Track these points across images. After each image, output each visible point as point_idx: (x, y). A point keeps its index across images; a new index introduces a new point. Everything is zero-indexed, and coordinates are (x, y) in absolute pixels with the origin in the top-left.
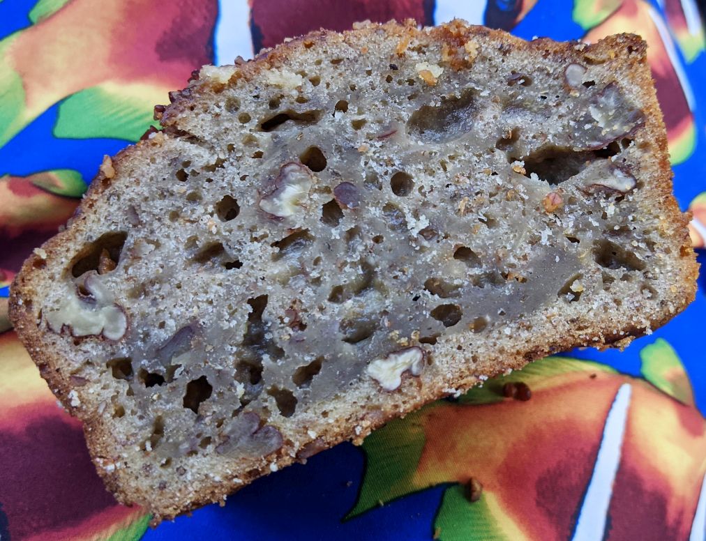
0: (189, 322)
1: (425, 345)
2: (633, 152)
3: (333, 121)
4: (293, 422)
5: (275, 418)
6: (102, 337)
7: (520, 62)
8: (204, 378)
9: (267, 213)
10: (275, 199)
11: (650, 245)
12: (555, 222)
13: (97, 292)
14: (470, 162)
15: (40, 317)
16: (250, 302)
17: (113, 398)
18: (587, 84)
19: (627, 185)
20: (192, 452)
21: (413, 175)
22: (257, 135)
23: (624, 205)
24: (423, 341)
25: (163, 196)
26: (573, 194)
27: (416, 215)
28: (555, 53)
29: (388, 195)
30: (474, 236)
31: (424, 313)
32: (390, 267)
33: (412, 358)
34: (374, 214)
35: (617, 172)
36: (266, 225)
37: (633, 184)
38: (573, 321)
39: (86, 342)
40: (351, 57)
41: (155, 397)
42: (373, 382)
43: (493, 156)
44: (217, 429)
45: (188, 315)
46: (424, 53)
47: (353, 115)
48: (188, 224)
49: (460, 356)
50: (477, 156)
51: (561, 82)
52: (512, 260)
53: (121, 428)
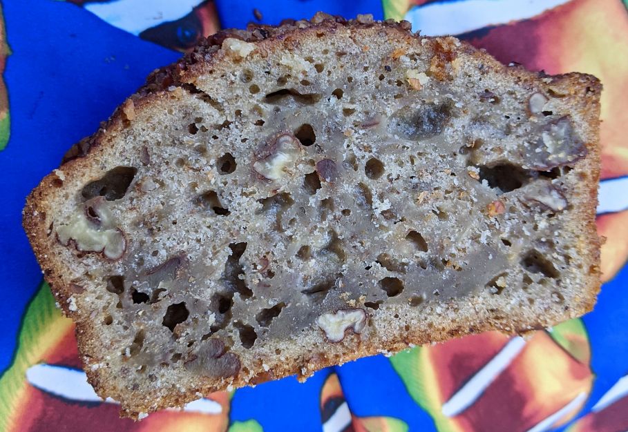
0: (178, 254)
1: (369, 308)
2: (571, 177)
3: (328, 105)
4: (250, 354)
5: (237, 347)
6: (102, 254)
7: (494, 83)
8: (183, 304)
9: (259, 174)
10: (267, 163)
11: (567, 258)
12: (495, 225)
13: (103, 216)
14: (434, 161)
15: (51, 228)
16: (232, 246)
17: (105, 308)
18: (546, 113)
19: (560, 205)
20: (165, 364)
21: (385, 163)
22: (262, 106)
23: (554, 221)
24: (367, 305)
25: (173, 144)
26: (514, 204)
27: (381, 197)
28: (526, 81)
29: (361, 176)
30: (426, 224)
31: (373, 281)
32: (352, 237)
33: (356, 317)
34: (347, 191)
35: (554, 193)
36: (257, 184)
37: (565, 205)
38: (492, 310)
39: (88, 257)
40: (353, 52)
41: (140, 313)
42: (322, 332)
43: (455, 159)
44: (187, 348)
45: (178, 248)
46: (415, 60)
47: (346, 103)
48: (191, 171)
49: (396, 323)
50: (441, 156)
51: (525, 107)
52: (454, 251)
53: (107, 334)
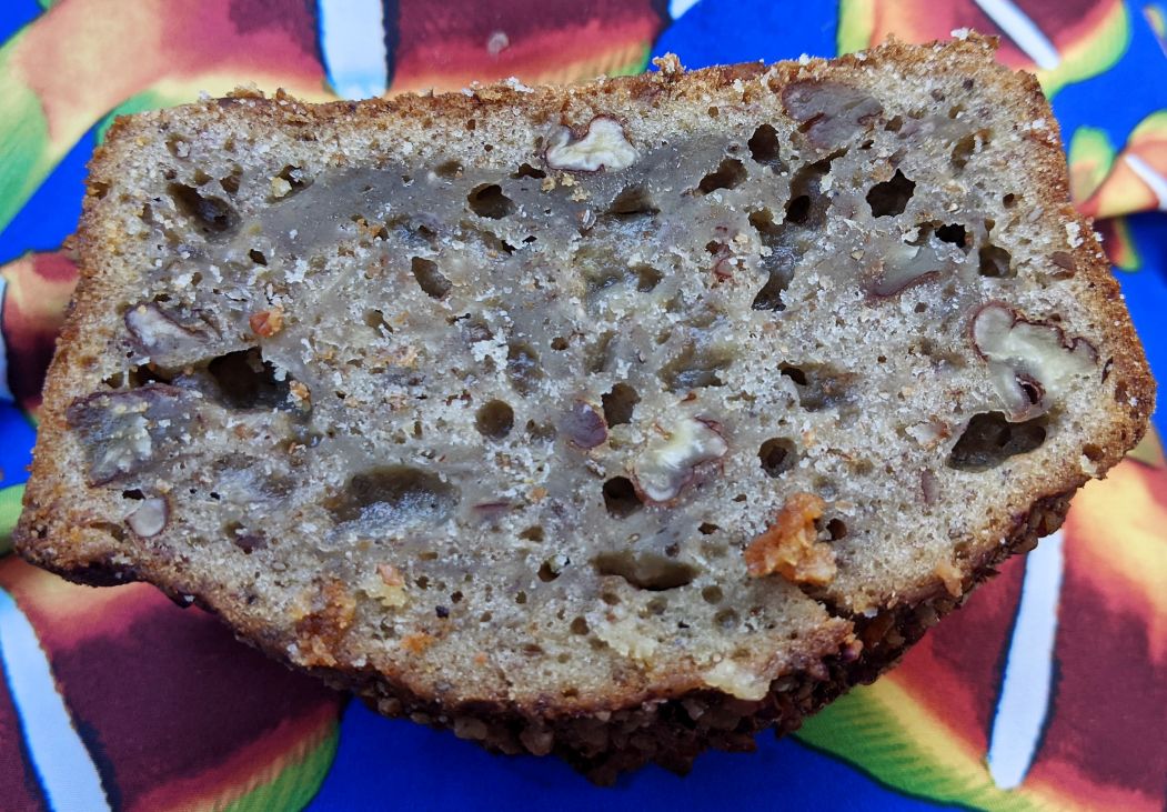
0: (879, 303)
1: (539, 168)
2: (110, 365)
3: (572, 550)
4: (764, 115)
5: (785, 131)
6: (1016, 320)
7: (230, 563)
8: (876, 214)
9: (719, 433)
10: (701, 450)
11: (146, 216)
12: (274, 293)
13: (1011, 387)
14: (374, 426)
15: (1106, 375)
16: (780, 306)
17: (1016, 222)
18: (136, 495)
19: (143, 316)
20: (917, 115)
21: (472, 428)
22: (701, 561)
23: (160, 288)
24: (539, 174)
25: (876, 503)
26: (230, 327)
27: (489, 363)
28: (167, 563)
29: (522, 408)
30: (408, 308)
31: (525, 215)
32: (555, 297)
33: (562, 156)
34: (553, 384)
35: (149, 340)
36: (724, 415)
37: (133, 315)
38: (307, 138)
39: (1042, 315)
40: (507, 652)
41: (954, 207)
42: (632, 136)
43: (332, 424)
44: (874, 138)
45: (878, 314)
46: (383, 627)
47: (539, 552)
48: (846, 451)
49: (491, 138)
50: (359, 432)
51: (176, 512)
52: (362, 253)
